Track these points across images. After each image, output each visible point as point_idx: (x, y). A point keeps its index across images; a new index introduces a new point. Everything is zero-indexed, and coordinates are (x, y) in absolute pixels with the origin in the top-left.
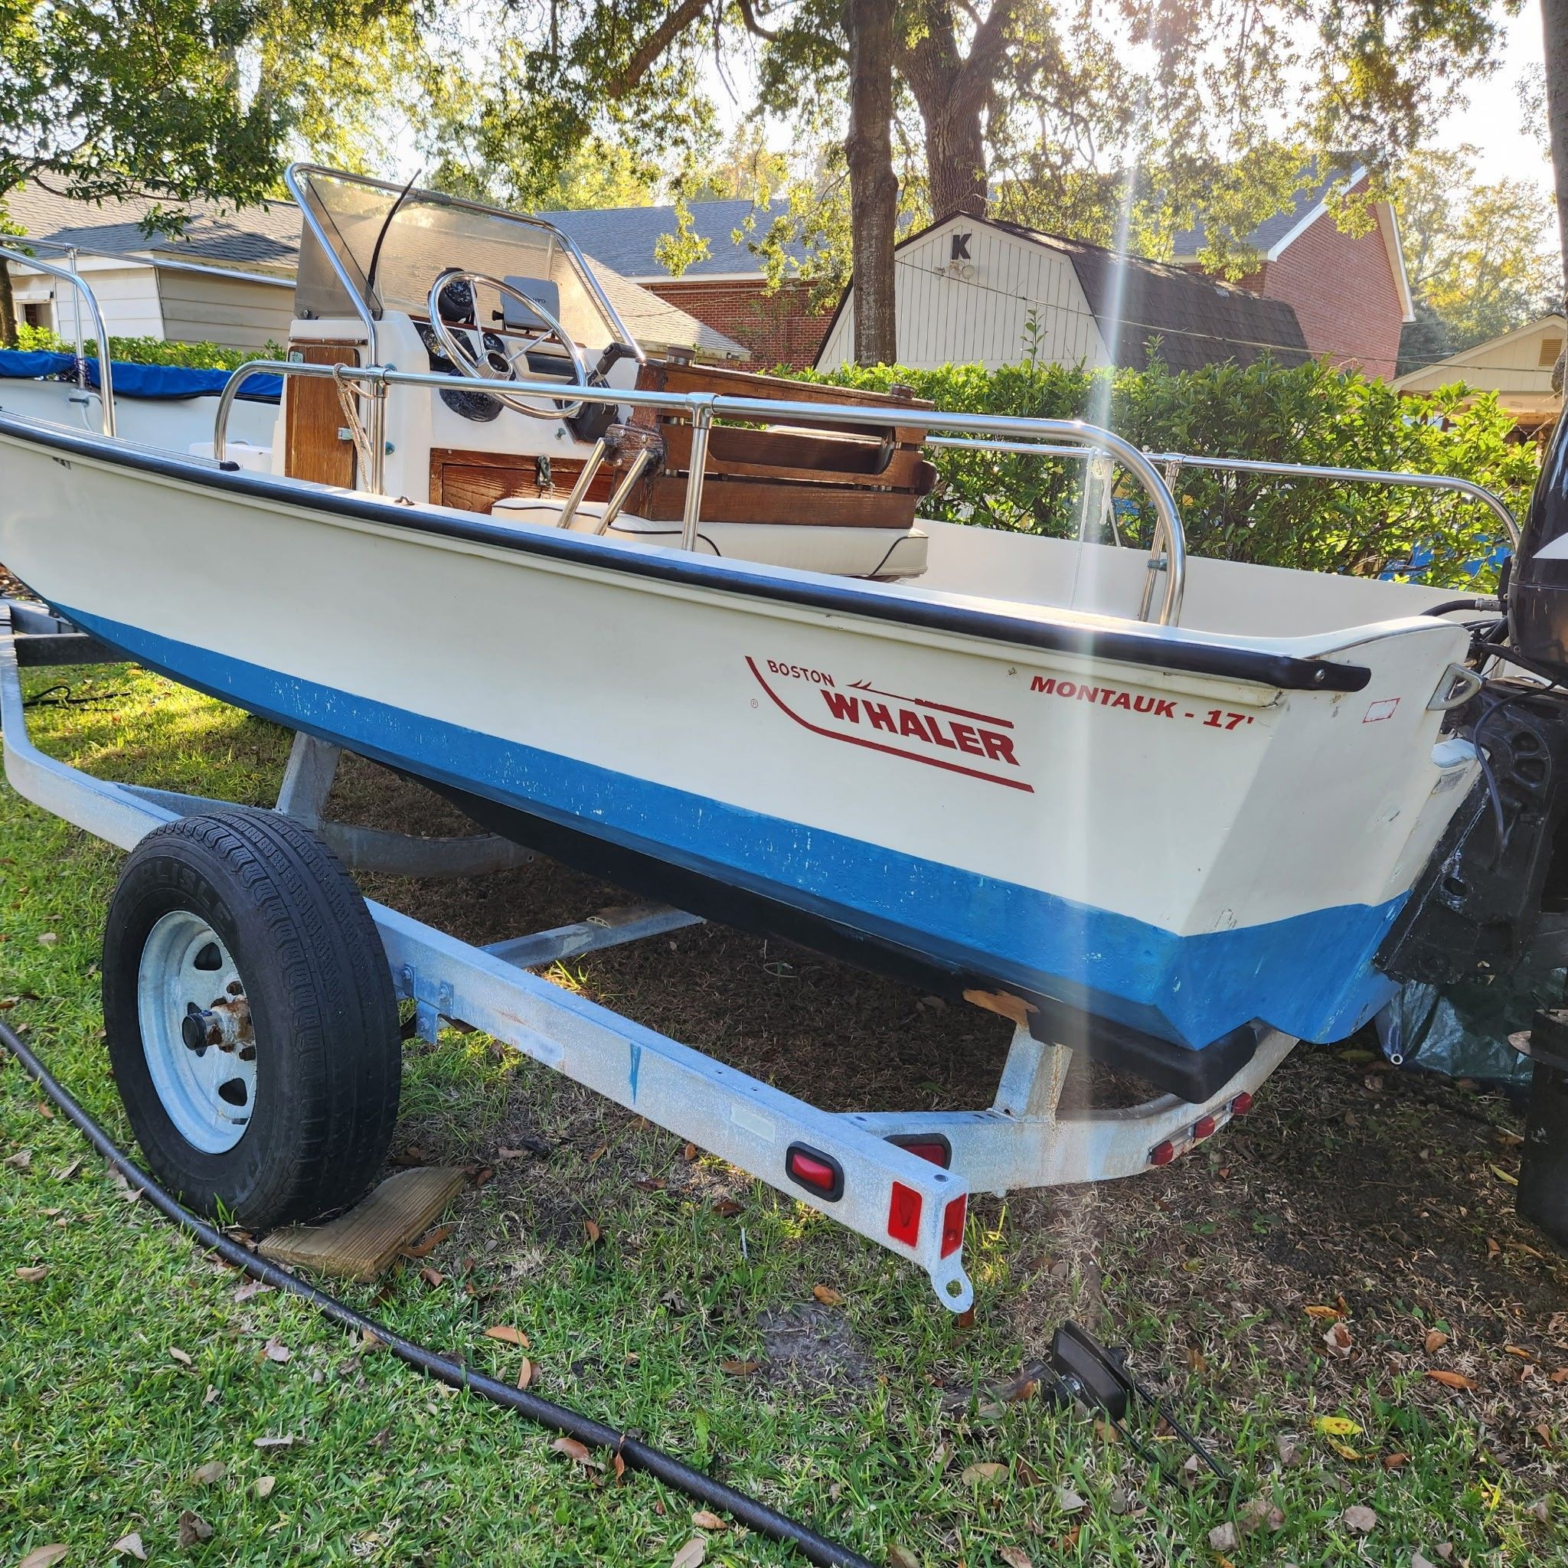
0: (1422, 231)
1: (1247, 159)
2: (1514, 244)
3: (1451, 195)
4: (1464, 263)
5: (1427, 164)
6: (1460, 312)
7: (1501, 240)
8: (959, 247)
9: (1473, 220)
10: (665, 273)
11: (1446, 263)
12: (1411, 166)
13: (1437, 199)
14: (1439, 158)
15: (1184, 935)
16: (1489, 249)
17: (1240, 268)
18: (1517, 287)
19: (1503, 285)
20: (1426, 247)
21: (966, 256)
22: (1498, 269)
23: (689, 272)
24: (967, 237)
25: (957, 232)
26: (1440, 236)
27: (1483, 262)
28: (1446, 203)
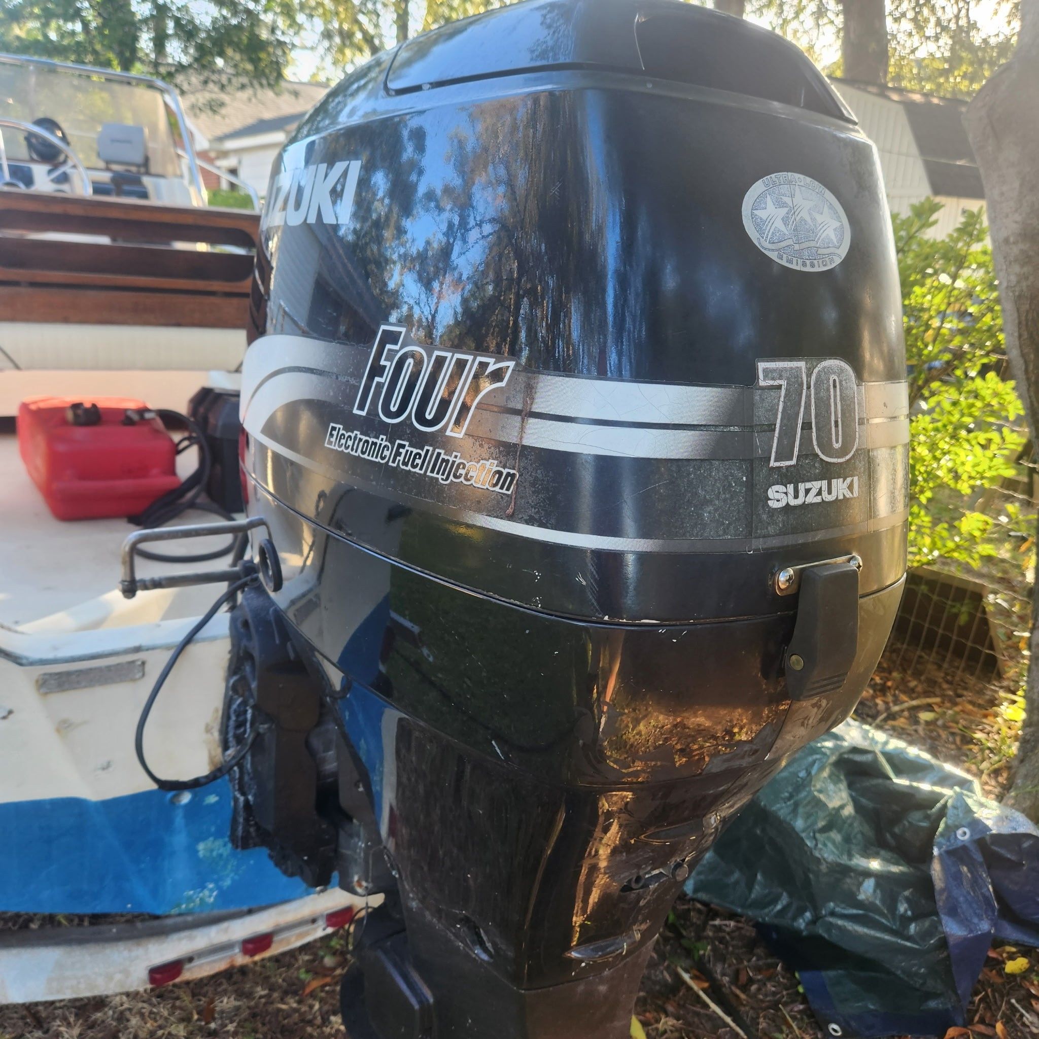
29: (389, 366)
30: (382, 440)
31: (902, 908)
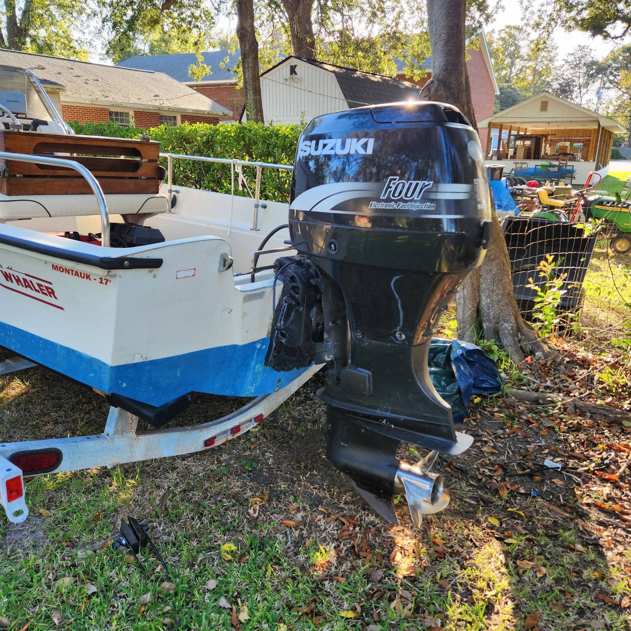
0: (511, 58)
1: (422, 32)
2: (546, 62)
3: (522, 43)
4: (527, 70)
5: (512, 31)
6: (526, 90)
7: (541, 61)
8: (293, 70)
9: (530, 53)
10: (193, 80)
11: (521, 70)
12: (506, 32)
13: (516, 45)
14: (516, 29)
15: (113, 365)
16: (536, 64)
17: (419, 75)
18: (548, 79)
19: (543, 78)
20: (513, 64)
21: (296, 74)
22: (540, 72)
23: (203, 80)
24: (295, 66)
25: (291, 64)
26: (518, 60)
27: (535, 69)
28: (519, 47)
29: (394, 187)
30: (393, 203)
31: (443, 383)
